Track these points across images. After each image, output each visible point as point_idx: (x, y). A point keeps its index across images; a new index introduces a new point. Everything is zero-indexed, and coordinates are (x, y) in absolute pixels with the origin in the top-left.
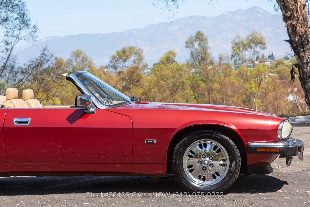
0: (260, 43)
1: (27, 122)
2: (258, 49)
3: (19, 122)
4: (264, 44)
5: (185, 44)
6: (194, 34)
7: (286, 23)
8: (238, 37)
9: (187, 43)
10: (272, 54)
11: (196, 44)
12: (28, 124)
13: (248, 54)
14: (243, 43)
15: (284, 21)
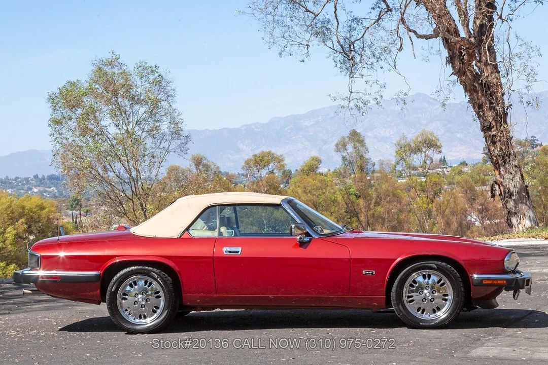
0: (432, 144)
1: (238, 252)
2: (430, 153)
3: (230, 252)
4: (439, 147)
5: (335, 147)
6: (346, 134)
7: (484, 133)
8: (404, 137)
9: (337, 145)
10: (444, 158)
11: (350, 148)
12: (239, 253)
13: (417, 160)
14: (409, 145)
15: (482, 131)
